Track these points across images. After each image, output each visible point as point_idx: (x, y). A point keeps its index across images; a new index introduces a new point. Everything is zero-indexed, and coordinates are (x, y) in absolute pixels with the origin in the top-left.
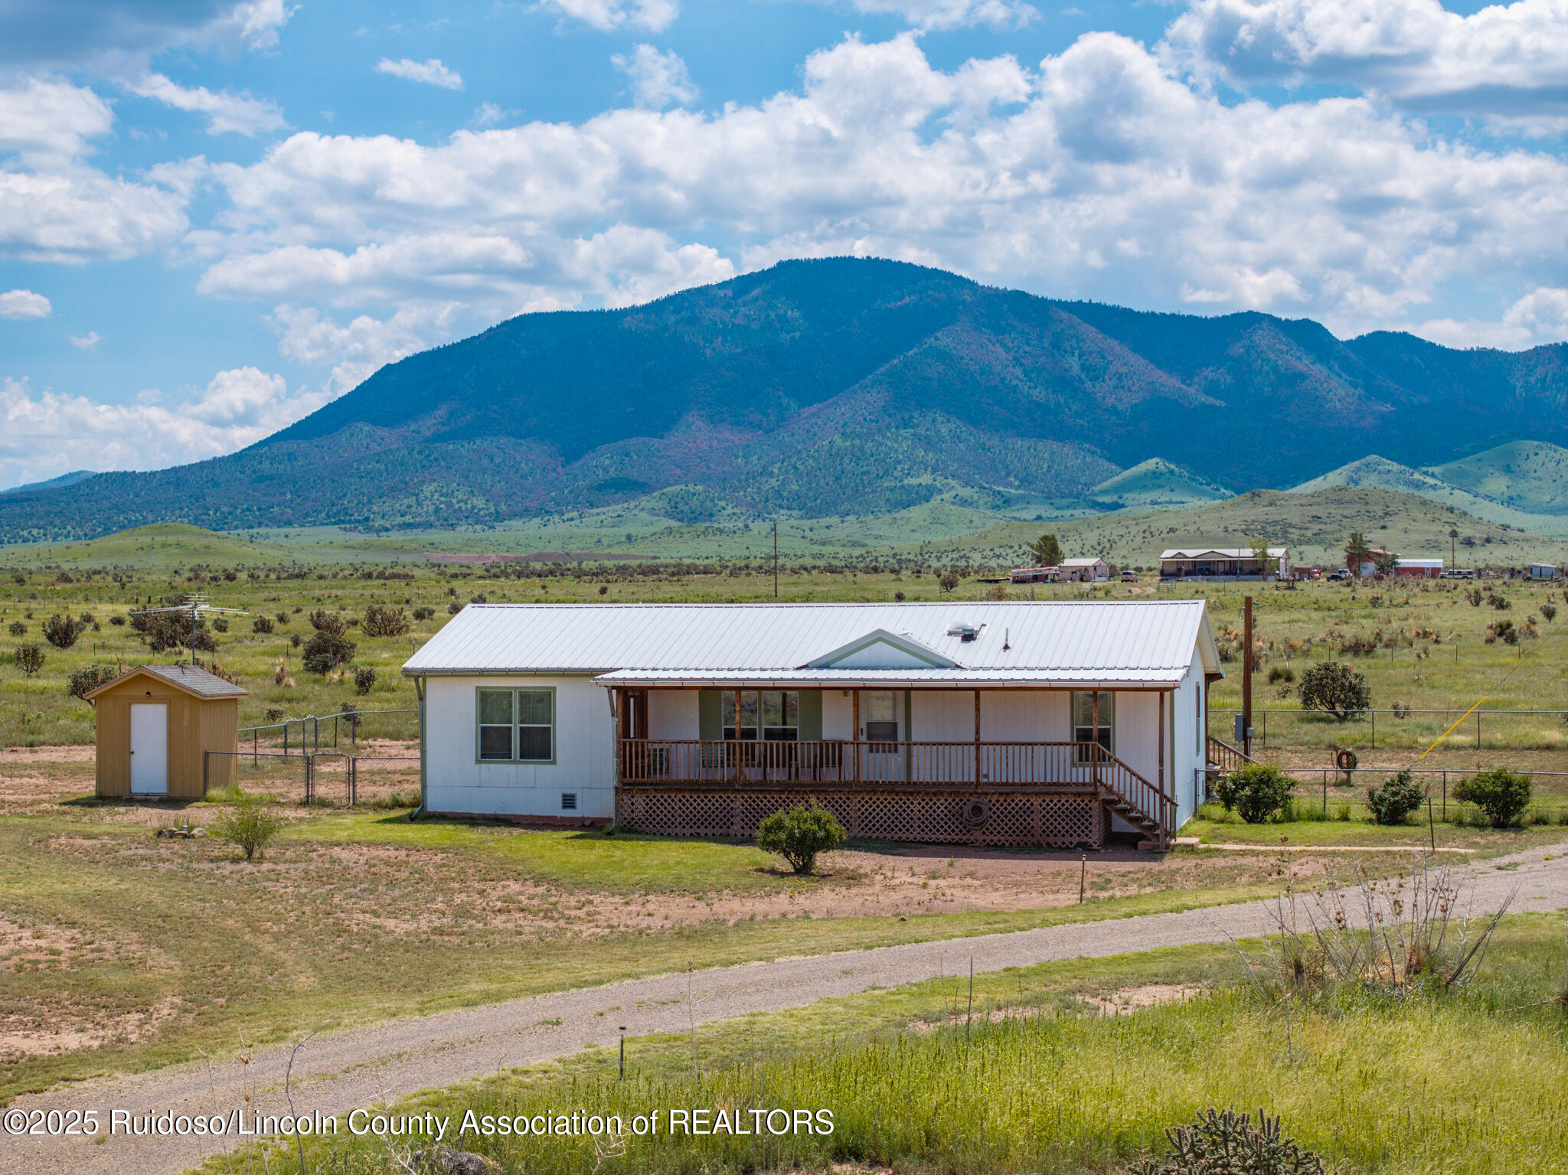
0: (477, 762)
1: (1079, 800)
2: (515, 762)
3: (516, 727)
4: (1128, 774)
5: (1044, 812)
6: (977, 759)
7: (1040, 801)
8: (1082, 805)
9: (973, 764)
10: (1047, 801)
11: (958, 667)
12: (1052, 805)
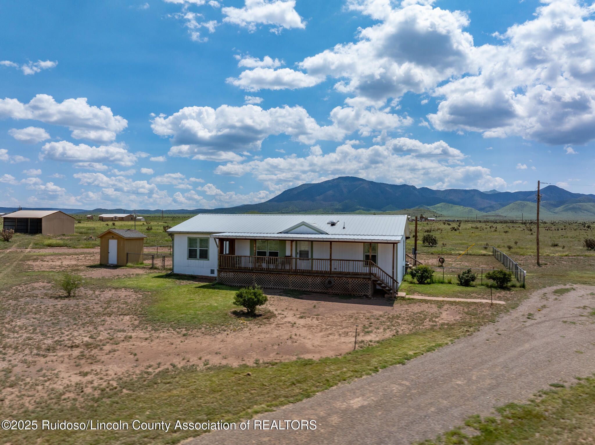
0: (188, 259)
1: (364, 280)
2: (198, 260)
3: (198, 249)
4: (382, 271)
5: (352, 284)
6: (331, 265)
7: (351, 280)
8: (366, 282)
9: (329, 266)
10: (354, 280)
11: (327, 234)
12: (355, 281)
